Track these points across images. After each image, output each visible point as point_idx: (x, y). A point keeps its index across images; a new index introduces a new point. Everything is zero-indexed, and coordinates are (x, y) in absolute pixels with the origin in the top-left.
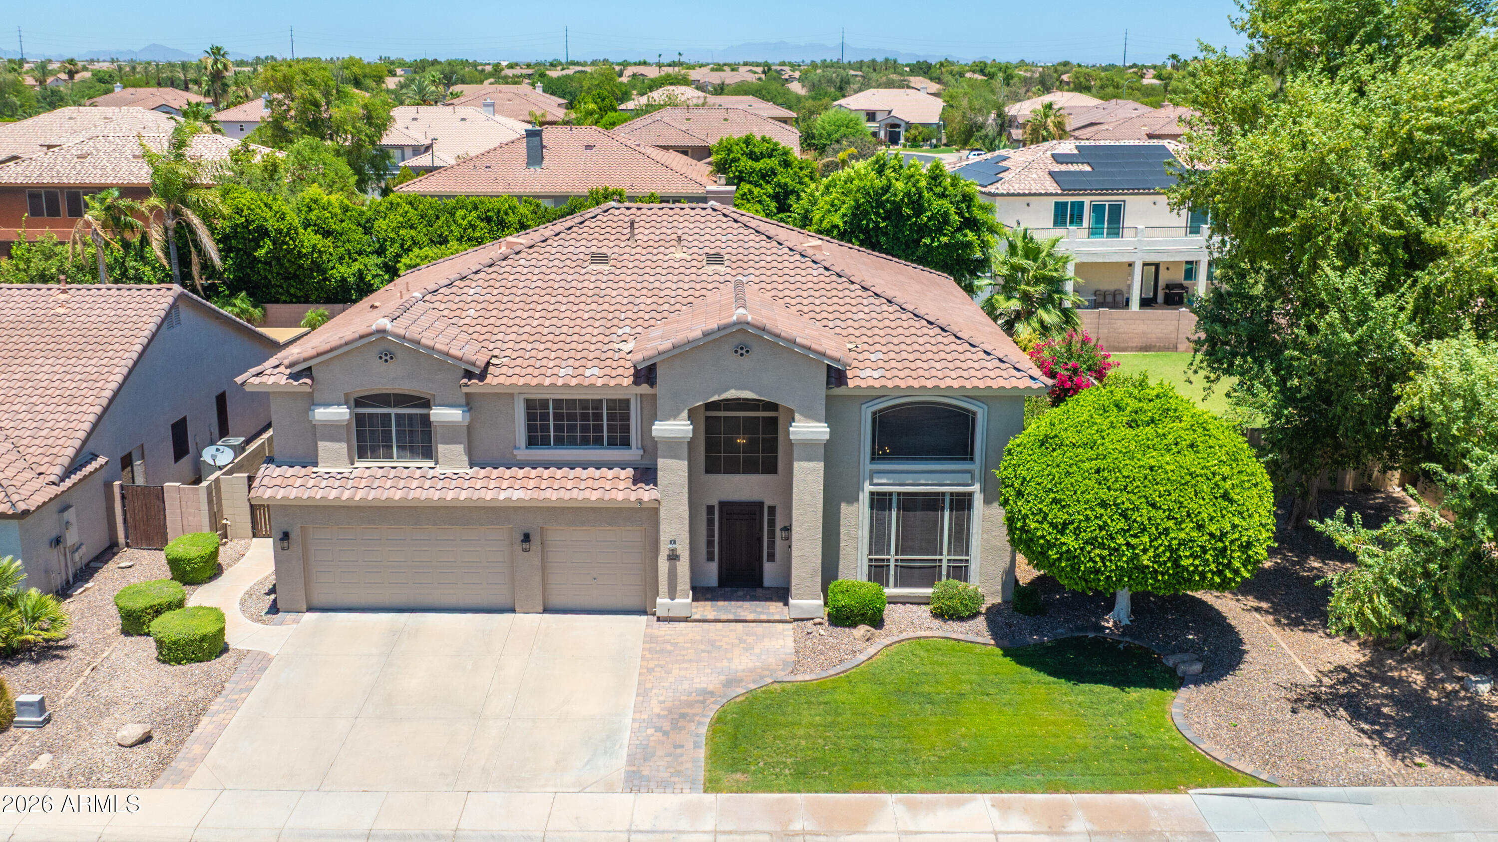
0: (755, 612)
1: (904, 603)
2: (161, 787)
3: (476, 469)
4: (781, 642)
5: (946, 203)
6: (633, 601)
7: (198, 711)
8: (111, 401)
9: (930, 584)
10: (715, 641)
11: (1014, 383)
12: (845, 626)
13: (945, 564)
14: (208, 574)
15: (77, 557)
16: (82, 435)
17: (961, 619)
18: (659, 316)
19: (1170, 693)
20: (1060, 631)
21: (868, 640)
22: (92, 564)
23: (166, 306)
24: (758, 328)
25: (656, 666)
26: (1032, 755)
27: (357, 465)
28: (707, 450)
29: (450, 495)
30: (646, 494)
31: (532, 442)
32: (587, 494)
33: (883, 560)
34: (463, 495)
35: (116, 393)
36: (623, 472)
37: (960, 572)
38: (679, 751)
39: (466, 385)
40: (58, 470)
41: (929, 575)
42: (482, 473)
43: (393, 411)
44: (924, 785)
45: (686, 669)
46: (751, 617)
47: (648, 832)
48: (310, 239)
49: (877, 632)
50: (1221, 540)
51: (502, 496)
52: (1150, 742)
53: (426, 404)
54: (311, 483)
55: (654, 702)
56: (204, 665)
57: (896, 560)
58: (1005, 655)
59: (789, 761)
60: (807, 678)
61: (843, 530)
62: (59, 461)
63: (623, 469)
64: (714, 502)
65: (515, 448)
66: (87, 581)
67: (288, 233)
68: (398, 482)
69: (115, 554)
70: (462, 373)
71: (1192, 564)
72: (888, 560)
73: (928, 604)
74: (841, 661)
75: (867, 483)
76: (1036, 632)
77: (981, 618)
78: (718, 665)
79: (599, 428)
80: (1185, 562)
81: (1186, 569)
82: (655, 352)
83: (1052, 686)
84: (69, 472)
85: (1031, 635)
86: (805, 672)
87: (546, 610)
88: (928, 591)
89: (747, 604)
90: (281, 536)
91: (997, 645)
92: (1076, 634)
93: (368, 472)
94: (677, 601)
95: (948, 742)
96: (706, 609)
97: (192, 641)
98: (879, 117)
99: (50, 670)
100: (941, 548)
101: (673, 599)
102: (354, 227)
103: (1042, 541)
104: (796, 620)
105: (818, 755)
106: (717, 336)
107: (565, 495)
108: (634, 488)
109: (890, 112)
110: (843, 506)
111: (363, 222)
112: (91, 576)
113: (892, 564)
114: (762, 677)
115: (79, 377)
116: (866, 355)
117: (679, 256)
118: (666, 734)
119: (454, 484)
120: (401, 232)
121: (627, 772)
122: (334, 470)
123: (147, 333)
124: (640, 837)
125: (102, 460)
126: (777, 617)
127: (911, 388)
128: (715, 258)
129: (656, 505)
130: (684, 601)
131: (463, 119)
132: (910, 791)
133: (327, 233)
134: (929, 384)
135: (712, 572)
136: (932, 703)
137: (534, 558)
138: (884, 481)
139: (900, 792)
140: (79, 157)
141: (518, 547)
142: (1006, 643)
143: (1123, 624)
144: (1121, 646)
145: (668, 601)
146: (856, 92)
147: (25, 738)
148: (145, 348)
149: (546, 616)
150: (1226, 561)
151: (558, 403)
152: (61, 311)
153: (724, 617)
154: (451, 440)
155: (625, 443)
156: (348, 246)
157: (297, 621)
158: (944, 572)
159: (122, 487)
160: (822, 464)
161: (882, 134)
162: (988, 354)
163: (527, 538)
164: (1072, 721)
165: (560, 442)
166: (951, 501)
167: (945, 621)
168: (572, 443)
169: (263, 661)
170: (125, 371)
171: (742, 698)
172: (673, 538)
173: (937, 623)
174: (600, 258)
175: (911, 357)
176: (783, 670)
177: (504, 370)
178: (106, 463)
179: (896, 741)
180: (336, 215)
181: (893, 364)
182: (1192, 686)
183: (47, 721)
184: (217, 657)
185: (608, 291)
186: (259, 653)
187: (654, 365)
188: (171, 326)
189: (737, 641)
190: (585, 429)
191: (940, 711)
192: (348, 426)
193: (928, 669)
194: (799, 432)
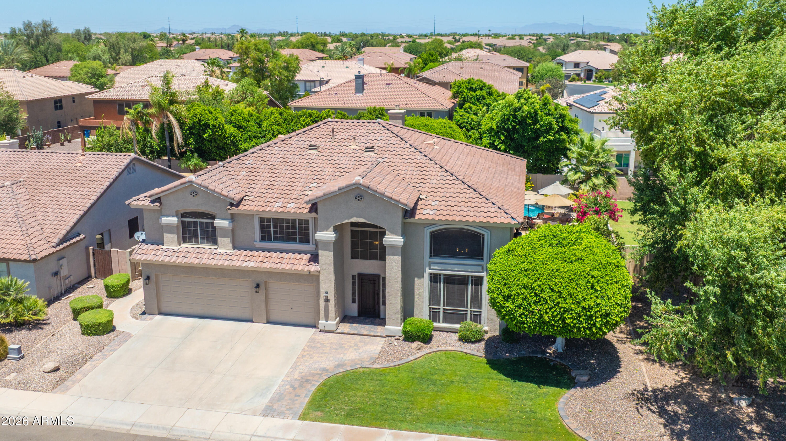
0: (370, 331)
1: (447, 332)
2: (55, 393)
3: (236, 250)
4: (375, 347)
5: (551, 118)
6: (310, 321)
7: (87, 358)
8: (89, 209)
9: (459, 323)
10: (343, 344)
11: (502, 220)
12: (409, 341)
13: (469, 313)
14: (122, 293)
15: (67, 281)
16: (71, 224)
17: (472, 342)
18: (333, 178)
19: (565, 390)
20: (523, 352)
21: (419, 349)
22: (76, 285)
23: (125, 164)
24: (365, 187)
25: (308, 354)
26: (472, 416)
27: (182, 245)
28: (352, 247)
29: (220, 263)
30: (313, 268)
31: (263, 239)
32: (284, 266)
33: (437, 309)
34: (227, 263)
35: (93, 205)
36: (305, 256)
37: (476, 318)
38: (296, 398)
39: (229, 209)
40: (56, 241)
41: (460, 318)
42: (239, 252)
43: (198, 220)
44: (408, 427)
45: (321, 357)
46: (366, 333)
47: (260, 436)
48: (230, 129)
49: (425, 346)
50: (589, 311)
51: (245, 264)
52: (539, 416)
53: (214, 218)
54: (159, 253)
55: (297, 372)
56: (99, 337)
57: (444, 309)
58: (487, 364)
59: (347, 408)
60: (378, 366)
61: (416, 292)
62: (58, 236)
63: (306, 254)
64: (356, 273)
65: (255, 241)
66: (71, 293)
67: (219, 127)
68: (198, 255)
69: (89, 281)
70: (228, 204)
71: (572, 322)
72: (439, 309)
73: (457, 333)
74: (399, 360)
75: (427, 269)
76: (510, 352)
77: (483, 343)
78: (338, 356)
79: (295, 233)
80: (568, 321)
81: (569, 324)
82: (315, 197)
83: (504, 381)
84: (62, 242)
85: (506, 353)
86: (378, 364)
87: (268, 322)
88: (457, 326)
89: (367, 326)
90: (146, 277)
91: (485, 357)
92: (531, 355)
93: (186, 249)
94: (329, 322)
95: (432, 406)
96: (345, 327)
97: (95, 325)
98: (581, 66)
99: (35, 333)
100: (467, 304)
101: (327, 321)
102: (253, 124)
103: (498, 304)
104: (387, 336)
105: (363, 406)
106: (346, 190)
107: (274, 266)
108: (308, 264)
109: (588, 63)
110: (416, 279)
111: (258, 122)
112: (74, 291)
113: (442, 311)
114: (356, 364)
115: (78, 196)
116: (430, 202)
117: (353, 147)
118: (294, 389)
119: (224, 257)
120: (273, 127)
121: (266, 406)
122: (170, 248)
123: (114, 177)
124: (256, 438)
125: (82, 236)
126: (379, 334)
127: (447, 220)
128: (370, 149)
129: (318, 274)
130: (332, 323)
131: (347, 67)
132: (400, 429)
133: (239, 127)
134: (457, 219)
135: (354, 309)
136: (434, 385)
137: (261, 295)
138: (436, 268)
139: (395, 429)
140: (142, 86)
141: (254, 290)
142: (491, 357)
143: (559, 351)
144: (552, 364)
145: (324, 322)
146: (573, 51)
147: (10, 365)
148: (111, 184)
149: (267, 325)
150: (592, 323)
151: (275, 220)
152: (79, 164)
153: (352, 332)
154: (224, 236)
155: (307, 241)
156: (249, 133)
157: (151, 319)
158: (469, 317)
159: (93, 249)
160: (400, 257)
161: (582, 75)
162: (494, 204)
163: (258, 286)
164: (503, 401)
165: (276, 239)
166: (472, 280)
167: (464, 343)
168: (282, 240)
169: (128, 336)
170: (99, 194)
171: (341, 374)
172: (327, 290)
173: (460, 343)
174: (313, 147)
175: (453, 204)
176: (368, 362)
177: (249, 203)
178: (84, 238)
179: (405, 403)
180: (245, 118)
181: (442, 207)
182: (578, 388)
183: (23, 357)
184: (107, 333)
185: (312, 165)
186: (127, 333)
187: (316, 203)
188: (129, 173)
189: (353, 345)
190: (288, 233)
191: (436, 389)
192: (177, 226)
193: (442, 367)
194: (388, 241)
